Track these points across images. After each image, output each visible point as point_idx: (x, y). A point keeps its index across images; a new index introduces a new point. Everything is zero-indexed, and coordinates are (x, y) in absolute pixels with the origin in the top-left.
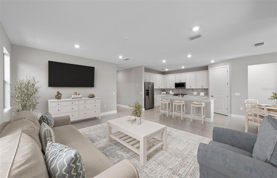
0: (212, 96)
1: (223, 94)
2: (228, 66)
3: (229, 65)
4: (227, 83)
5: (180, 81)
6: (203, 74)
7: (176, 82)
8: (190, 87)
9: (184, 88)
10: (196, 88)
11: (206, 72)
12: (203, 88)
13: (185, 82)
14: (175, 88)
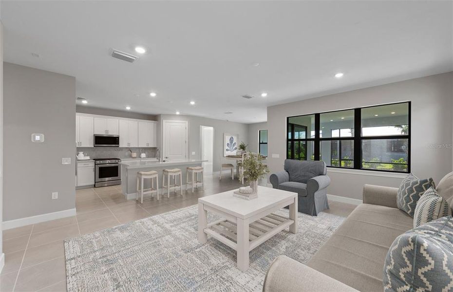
0: (167, 158)
4: (186, 141)
5: (107, 131)
6: (149, 125)
7: (95, 133)
8: (129, 144)
9: (117, 145)
10: (139, 147)
11: (152, 124)
12: (148, 147)
13: (119, 136)
14: (93, 147)
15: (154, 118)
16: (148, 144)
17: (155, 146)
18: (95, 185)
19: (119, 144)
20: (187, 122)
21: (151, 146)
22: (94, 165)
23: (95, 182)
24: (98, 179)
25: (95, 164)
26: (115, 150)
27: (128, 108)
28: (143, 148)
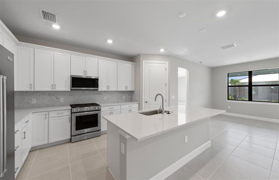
0: (146, 102)
4: (166, 84)
5: (85, 72)
7: (72, 74)
8: (108, 87)
9: (96, 89)
10: (118, 90)
11: (131, 65)
12: (127, 90)
13: (98, 77)
14: (70, 90)
15: (132, 58)
16: (126, 87)
17: (133, 90)
18: (71, 139)
19: (98, 87)
20: (167, 63)
21: (129, 89)
22: (70, 114)
23: (71, 136)
24: (75, 132)
25: (72, 113)
26: (94, 94)
27: (110, 42)
28: (122, 91)
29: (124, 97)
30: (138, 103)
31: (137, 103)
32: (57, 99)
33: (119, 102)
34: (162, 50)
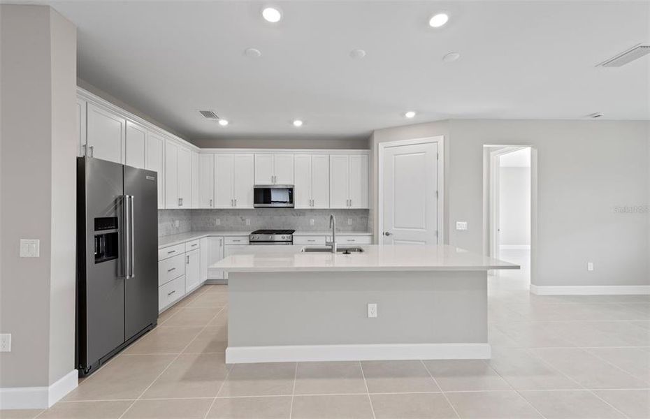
0: (387, 234)
1: (424, 227)
2: (441, 139)
3: (442, 137)
4: (437, 192)
5: (273, 178)
6: (352, 159)
7: (256, 183)
8: (311, 202)
9: (290, 205)
10: (331, 208)
11: (359, 156)
12: (350, 208)
13: (294, 186)
14: (253, 208)
16: (349, 202)
17: (365, 207)
21: (357, 205)
25: (250, 242)
26: (294, 216)
27: (298, 123)
28: (341, 210)
29: (350, 222)
30: (370, 234)
31: (368, 234)
32: (243, 220)
33: (339, 230)
34: (410, 115)
